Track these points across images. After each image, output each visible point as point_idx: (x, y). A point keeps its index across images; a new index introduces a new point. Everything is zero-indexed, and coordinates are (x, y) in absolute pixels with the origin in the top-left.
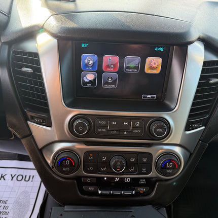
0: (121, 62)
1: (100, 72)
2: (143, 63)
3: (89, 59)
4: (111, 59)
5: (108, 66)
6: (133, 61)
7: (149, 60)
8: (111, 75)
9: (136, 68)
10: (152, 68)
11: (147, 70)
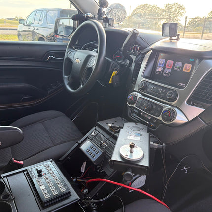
0: (174, 64)
1: (164, 68)
2: (183, 66)
3: (161, 61)
4: (170, 62)
5: (168, 65)
6: (179, 64)
7: (186, 64)
8: (168, 70)
9: (179, 68)
10: (186, 69)
11: (184, 70)
